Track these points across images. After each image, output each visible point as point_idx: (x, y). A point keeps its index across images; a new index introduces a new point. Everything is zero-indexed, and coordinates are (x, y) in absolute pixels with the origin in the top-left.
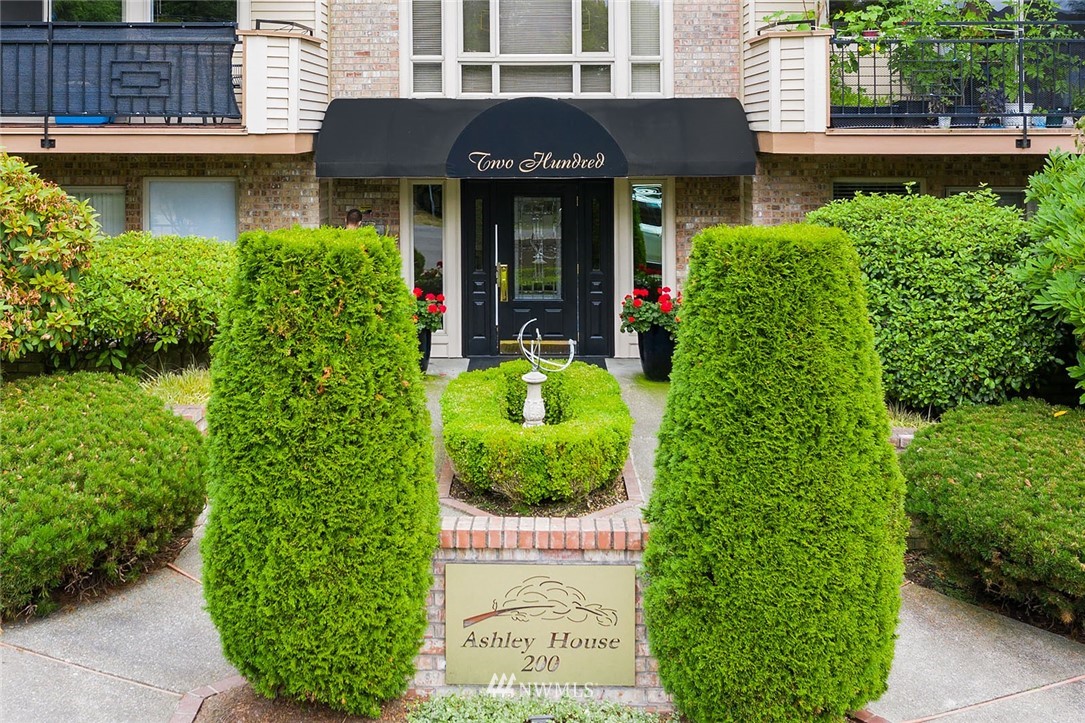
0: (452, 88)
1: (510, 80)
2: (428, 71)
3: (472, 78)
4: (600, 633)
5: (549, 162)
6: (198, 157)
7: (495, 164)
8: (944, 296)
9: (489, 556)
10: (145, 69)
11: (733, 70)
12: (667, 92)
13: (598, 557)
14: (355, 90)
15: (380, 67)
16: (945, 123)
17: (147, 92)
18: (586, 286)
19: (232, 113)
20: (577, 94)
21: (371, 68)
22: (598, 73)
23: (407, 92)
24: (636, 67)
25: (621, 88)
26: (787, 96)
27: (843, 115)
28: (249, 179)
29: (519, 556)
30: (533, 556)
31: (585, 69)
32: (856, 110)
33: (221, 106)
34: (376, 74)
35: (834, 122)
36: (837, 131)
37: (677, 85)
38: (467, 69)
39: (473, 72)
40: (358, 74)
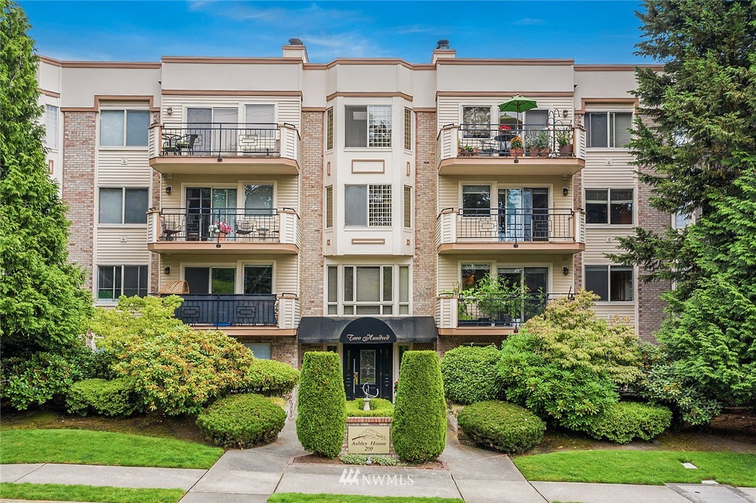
0: (341, 313)
1: (359, 310)
2: (333, 308)
3: (348, 310)
4: (382, 442)
5: (372, 338)
6: (259, 336)
7: (355, 338)
8: (477, 374)
9: (358, 424)
10: (248, 308)
11: (432, 307)
12: (411, 315)
13: (382, 424)
14: (309, 314)
15: (317, 306)
16: (493, 325)
17: (248, 316)
18: (383, 379)
19: (275, 323)
20: (381, 316)
21: (314, 307)
22: (388, 308)
23: (326, 315)
24: (400, 306)
25: (396, 314)
26: (445, 317)
27: (461, 323)
28: (275, 344)
29: (364, 424)
30: (368, 424)
31: (384, 307)
32: (466, 321)
33: (271, 320)
34: (316, 309)
35: (459, 325)
36: (460, 328)
37: (414, 312)
38: (346, 307)
39: (348, 308)
40: (310, 309)
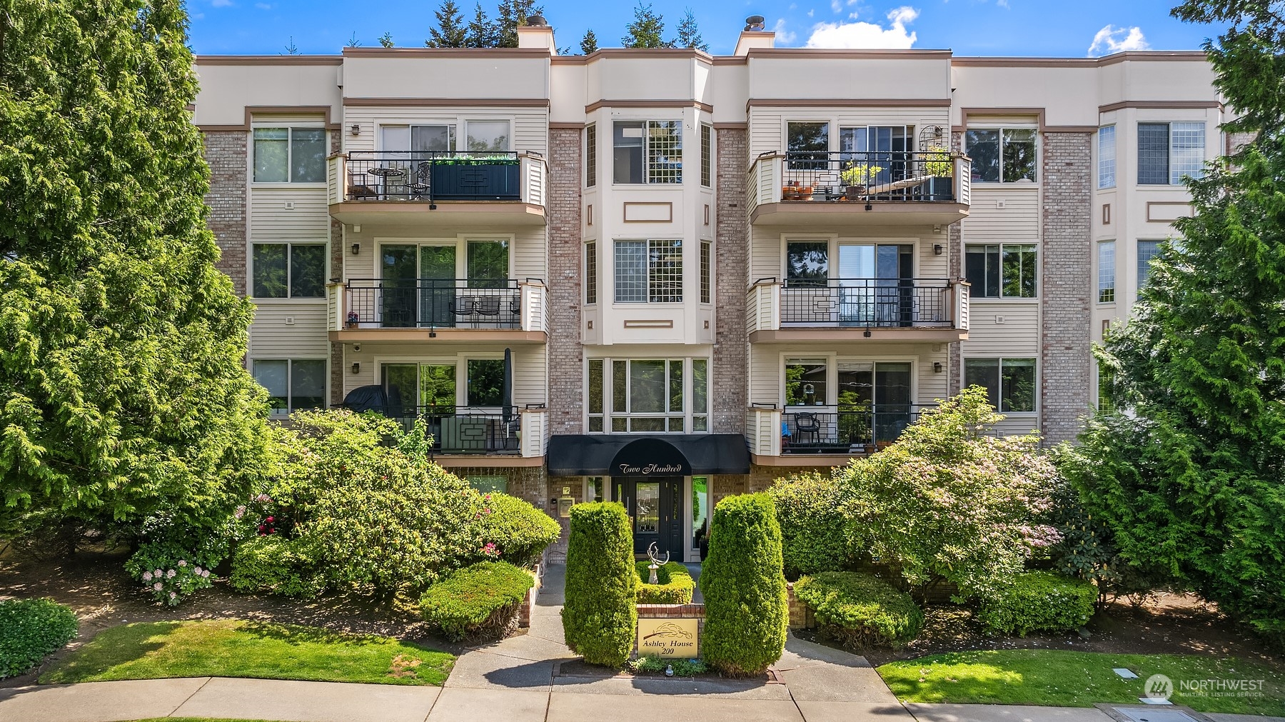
0: (608, 430)
1: (635, 425)
2: (596, 423)
5: (656, 469)
7: (630, 470)
9: (652, 616)
10: (476, 427)
11: (742, 421)
12: (710, 431)
13: (685, 615)
14: (561, 430)
15: (574, 420)
17: (476, 438)
18: (671, 527)
19: (516, 448)
20: (667, 432)
21: (569, 420)
22: (677, 423)
23: (586, 431)
24: (695, 418)
25: (688, 429)
28: (513, 476)
29: (661, 616)
30: (666, 616)
31: (671, 419)
34: (572, 423)
36: (785, 455)
37: (714, 428)
38: (615, 420)
39: (618, 422)
40: (564, 423)
